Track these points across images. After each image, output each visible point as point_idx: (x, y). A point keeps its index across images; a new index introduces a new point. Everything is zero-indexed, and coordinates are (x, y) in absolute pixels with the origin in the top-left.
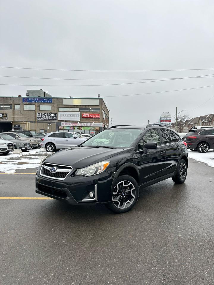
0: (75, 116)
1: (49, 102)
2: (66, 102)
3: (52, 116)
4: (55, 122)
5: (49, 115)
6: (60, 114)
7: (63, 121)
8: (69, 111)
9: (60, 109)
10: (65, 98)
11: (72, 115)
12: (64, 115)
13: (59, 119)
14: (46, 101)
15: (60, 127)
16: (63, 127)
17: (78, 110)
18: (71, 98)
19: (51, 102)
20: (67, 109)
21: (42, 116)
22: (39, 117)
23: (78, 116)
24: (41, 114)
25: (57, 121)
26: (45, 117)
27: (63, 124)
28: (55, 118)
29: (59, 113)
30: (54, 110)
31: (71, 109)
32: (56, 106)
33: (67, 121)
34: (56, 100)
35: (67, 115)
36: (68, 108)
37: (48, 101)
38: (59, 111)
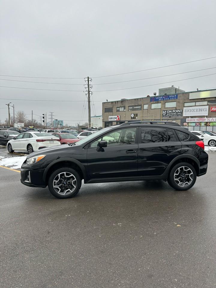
0: (202, 111)
1: (175, 98)
2: (192, 96)
3: (177, 113)
4: (179, 119)
5: (174, 112)
6: (185, 110)
7: (188, 117)
8: (195, 106)
9: (186, 105)
10: (191, 92)
11: (198, 110)
12: (190, 110)
13: (184, 115)
14: (171, 98)
15: (185, 124)
16: (188, 124)
17: (206, 103)
18: (198, 91)
19: (177, 98)
20: (193, 104)
21: (167, 113)
22: (164, 114)
23: (206, 110)
24: (167, 111)
25: (181, 117)
26: (170, 114)
27: (188, 120)
28: (180, 114)
29: (184, 108)
30: (179, 106)
31: (198, 104)
32: (181, 101)
33: (192, 117)
34: (181, 95)
35: (192, 110)
36: (195, 103)
37: (173, 97)
38: (184, 107)
